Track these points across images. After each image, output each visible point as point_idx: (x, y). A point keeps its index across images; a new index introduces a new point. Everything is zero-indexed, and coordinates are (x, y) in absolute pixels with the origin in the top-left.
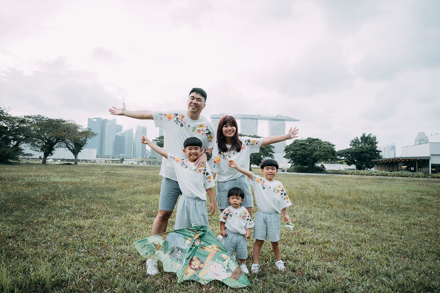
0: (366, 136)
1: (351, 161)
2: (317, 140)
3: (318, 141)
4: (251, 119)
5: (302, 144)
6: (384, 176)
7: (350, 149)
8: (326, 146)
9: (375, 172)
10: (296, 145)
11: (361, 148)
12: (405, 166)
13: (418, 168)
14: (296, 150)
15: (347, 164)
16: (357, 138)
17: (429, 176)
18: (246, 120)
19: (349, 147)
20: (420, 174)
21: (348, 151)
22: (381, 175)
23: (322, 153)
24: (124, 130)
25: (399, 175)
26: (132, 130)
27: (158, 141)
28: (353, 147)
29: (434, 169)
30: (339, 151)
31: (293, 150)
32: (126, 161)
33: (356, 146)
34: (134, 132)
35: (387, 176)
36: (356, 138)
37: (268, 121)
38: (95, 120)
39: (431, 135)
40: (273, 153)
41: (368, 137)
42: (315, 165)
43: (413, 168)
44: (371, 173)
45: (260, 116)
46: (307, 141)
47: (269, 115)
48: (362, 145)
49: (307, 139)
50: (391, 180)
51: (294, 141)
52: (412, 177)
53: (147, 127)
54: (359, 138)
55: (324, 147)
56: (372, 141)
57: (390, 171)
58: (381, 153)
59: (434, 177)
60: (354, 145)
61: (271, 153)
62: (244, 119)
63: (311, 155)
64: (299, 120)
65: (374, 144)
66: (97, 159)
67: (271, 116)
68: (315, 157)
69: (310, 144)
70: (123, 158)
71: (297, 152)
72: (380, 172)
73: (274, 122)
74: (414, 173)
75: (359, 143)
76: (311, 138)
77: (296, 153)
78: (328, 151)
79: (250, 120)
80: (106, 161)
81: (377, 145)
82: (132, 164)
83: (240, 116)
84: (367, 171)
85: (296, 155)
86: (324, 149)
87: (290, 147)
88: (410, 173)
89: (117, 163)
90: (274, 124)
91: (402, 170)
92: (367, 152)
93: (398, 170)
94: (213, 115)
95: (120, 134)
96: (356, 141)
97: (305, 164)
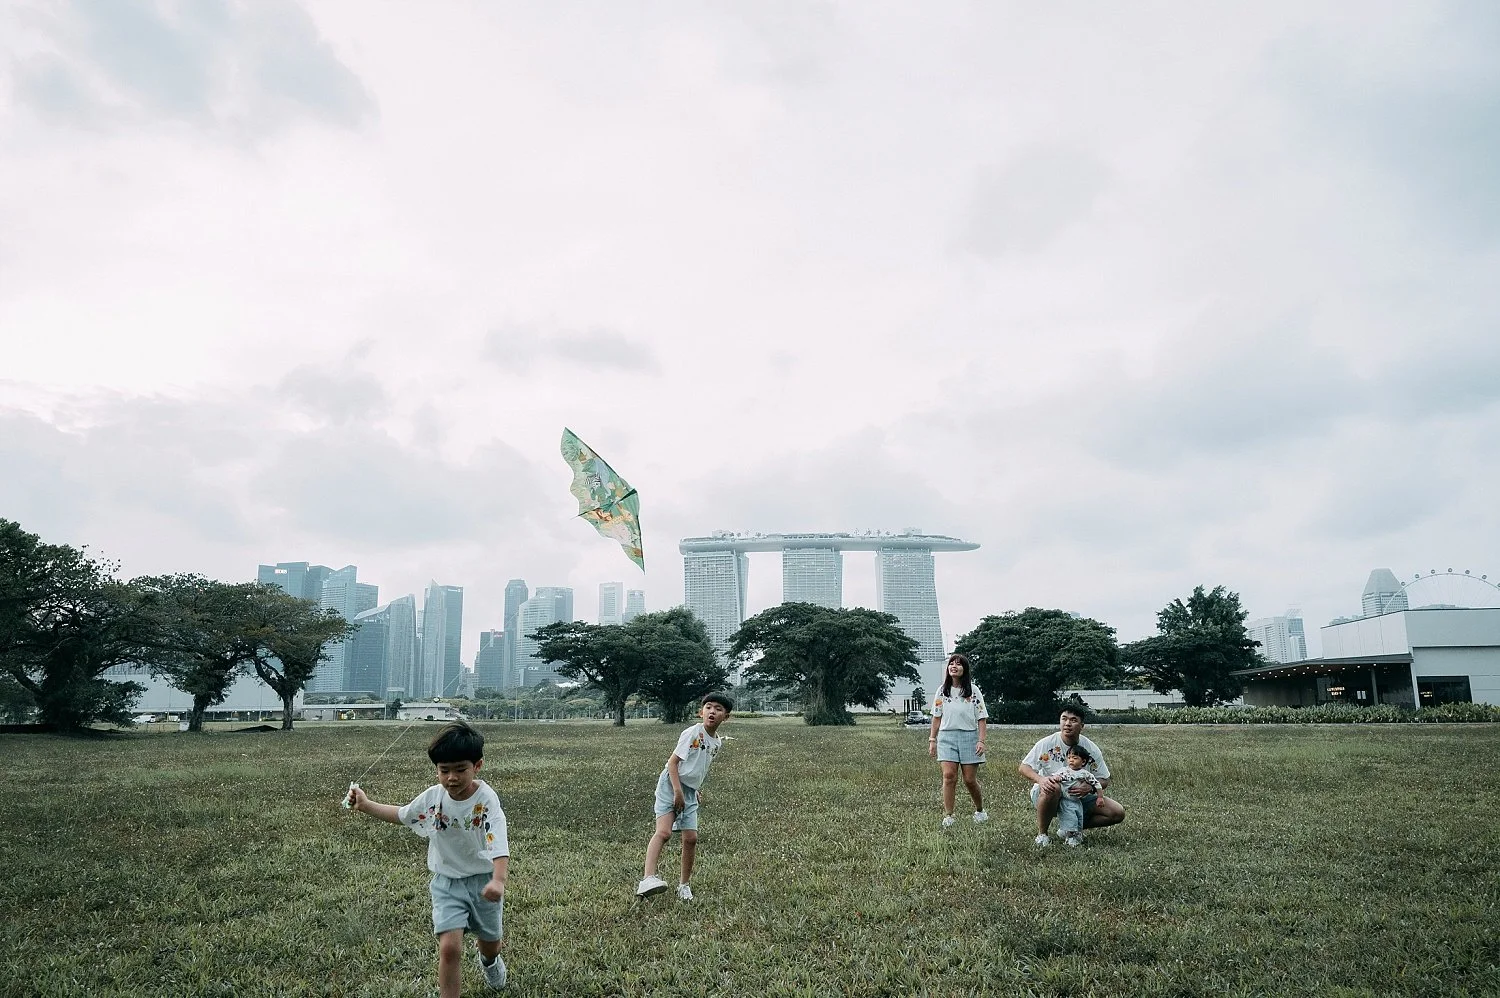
0: (1207, 593)
1: (1166, 678)
2: (1057, 614)
3: (1058, 620)
4: (819, 547)
5: (1009, 632)
6: (1277, 722)
7: (1160, 638)
8: (1086, 635)
9: (1248, 711)
10: (991, 633)
11: (1196, 635)
12: (1337, 689)
13: (1380, 693)
14: (994, 651)
15: (1156, 689)
16: (1178, 601)
17: (1415, 715)
18: (801, 552)
19: (1156, 633)
20: (1388, 710)
21: (1155, 645)
22: (1267, 721)
23: (1076, 656)
24: (383, 602)
25: (1321, 716)
26: (410, 600)
27: (543, 642)
28: (1169, 632)
29: (1427, 695)
30: (1126, 649)
31: (984, 649)
32: (408, 711)
33: (1179, 629)
34: (420, 607)
35: (1285, 722)
36: (1175, 604)
37: (874, 554)
38: (284, 572)
39: (1417, 577)
40: (918, 662)
41: (1215, 599)
42: (1056, 696)
43: (1364, 692)
44: (1236, 716)
45: (848, 536)
46: (1024, 620)
47: (879, 532)
48: (1197, 624)
49: (1025, 614)
50: (1300, 733)
51: (983, 621)
52: (1364, 721)
53: (462, 588)
54: (1185, 603)
55: (1082, 639)
56: (1227, 613)
57: (1295, 707)
58: (1258, 650)
59: (1430, 720)
60: (1171, 626)
61: (909, 663)
62: (793, 547)
63: (1041, 664)
64: (978, 546)
65: (1234, 622)
66: (305, 706)
67: (883, 534)
68: (1056, 670)
69: (1036, 629)
70: (399, 700)
71: (998, 658)
72: (1262, 710)
73: (896, 555)
74: (1367, 709)
75: (1187, 619)
76: (1037, 611)
77: (994, 659)
78: (1096, 651)
79: (813, 551)
80: (338, 714)
81: (1244, 623)
82: (430, 718)
83: (781, 539)
84: (1222, 707)
85: (995, 666)
86: (1082, 645)
87: (974, 640)
88: (1356, 710)
89: (378, 718)
90: (896, 563)
91: (1331, 699)
92: (1214, 648)
93: (1319, 703)
94: (690, 540)
95: (368, 618)
96: (1177, 612)
97: (1024, 694)
